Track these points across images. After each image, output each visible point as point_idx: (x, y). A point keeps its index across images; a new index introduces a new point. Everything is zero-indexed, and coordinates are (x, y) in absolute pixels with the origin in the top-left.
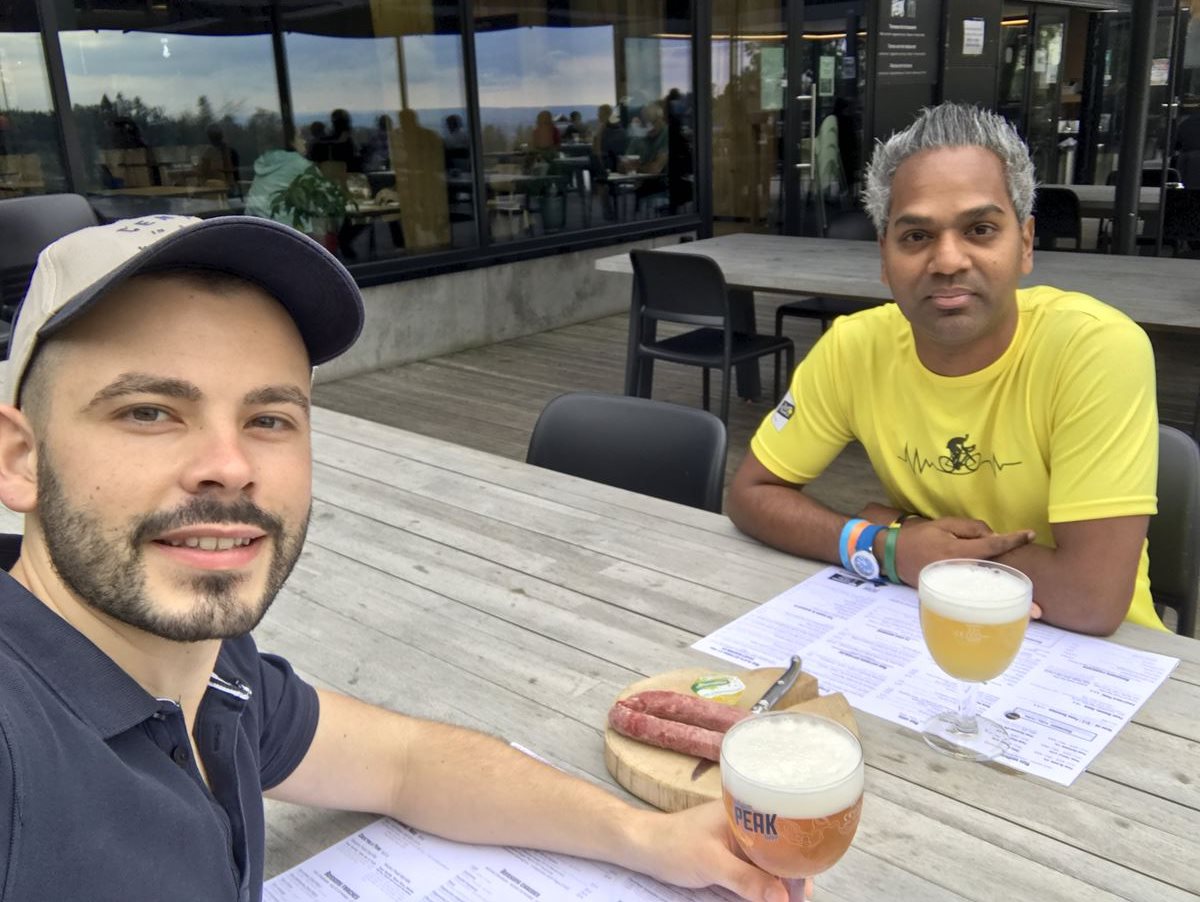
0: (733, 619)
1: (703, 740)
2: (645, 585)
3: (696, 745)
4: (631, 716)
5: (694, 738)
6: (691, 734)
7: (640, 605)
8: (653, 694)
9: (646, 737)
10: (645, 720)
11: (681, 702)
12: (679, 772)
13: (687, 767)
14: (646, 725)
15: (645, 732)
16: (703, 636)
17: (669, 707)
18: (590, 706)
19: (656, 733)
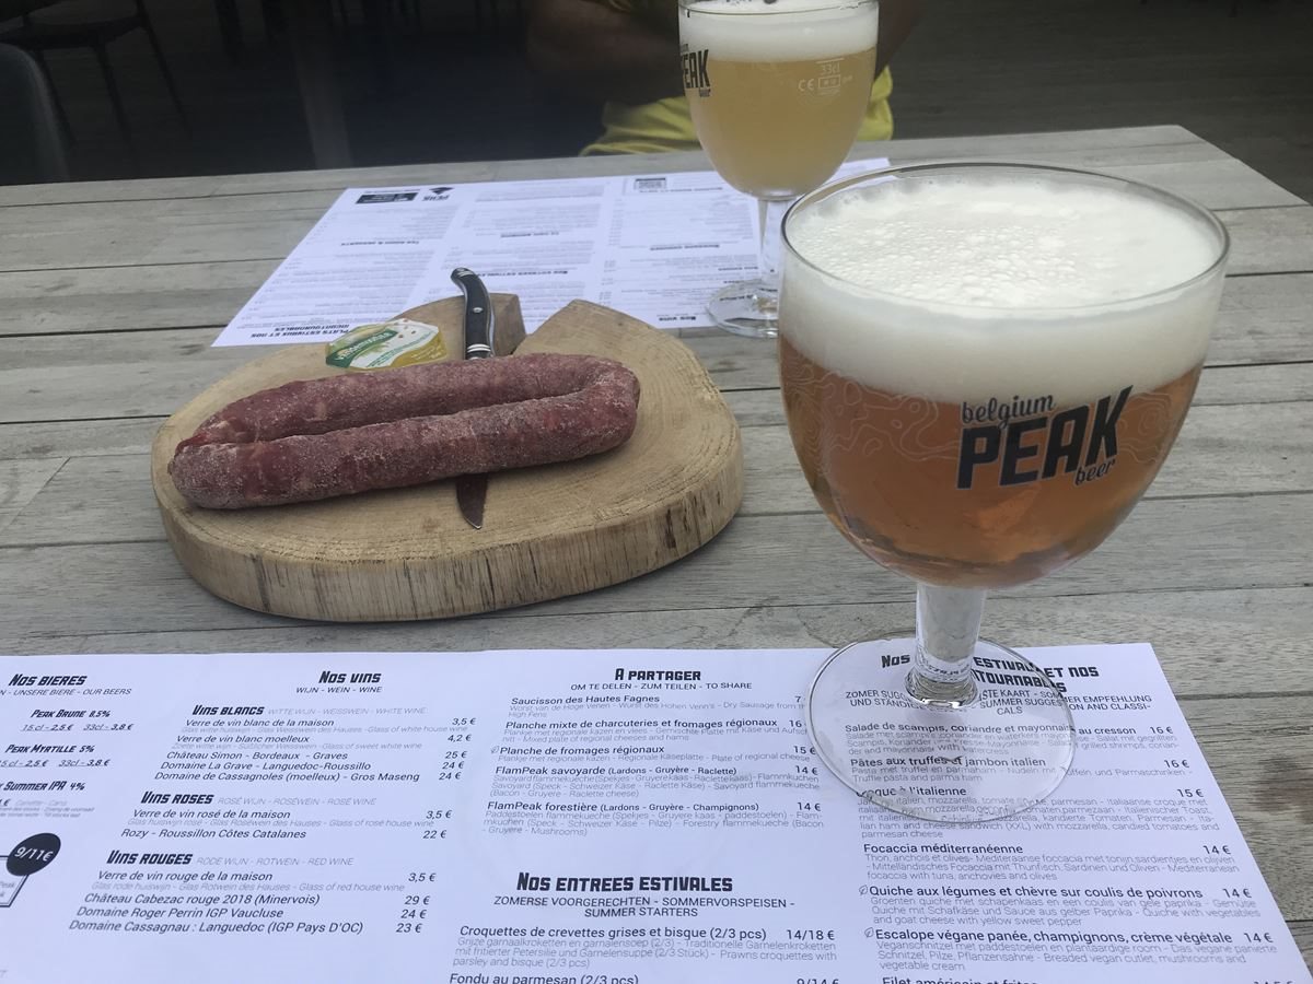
0: (257, 288)
1: (453, 435)
2: (36, 293)
3: (440, 452)
4: (243, 454)
5: (427, 438)
6: (418, 436)
7: (52, 322)
8: (256, 400)
9: (305, 485)
10: (287, 448)
11: (335, 391)
12: (429, 527)
13: (442, 510)
14: (296, 458)
15: (298, 475)
16: (225, 326)
17: (310, 412)
18: (79, 507)
19: (331, 464)
